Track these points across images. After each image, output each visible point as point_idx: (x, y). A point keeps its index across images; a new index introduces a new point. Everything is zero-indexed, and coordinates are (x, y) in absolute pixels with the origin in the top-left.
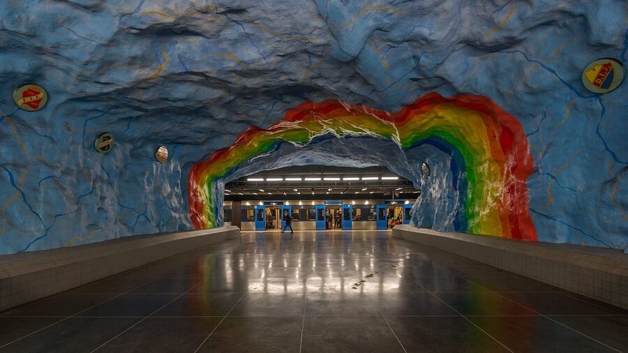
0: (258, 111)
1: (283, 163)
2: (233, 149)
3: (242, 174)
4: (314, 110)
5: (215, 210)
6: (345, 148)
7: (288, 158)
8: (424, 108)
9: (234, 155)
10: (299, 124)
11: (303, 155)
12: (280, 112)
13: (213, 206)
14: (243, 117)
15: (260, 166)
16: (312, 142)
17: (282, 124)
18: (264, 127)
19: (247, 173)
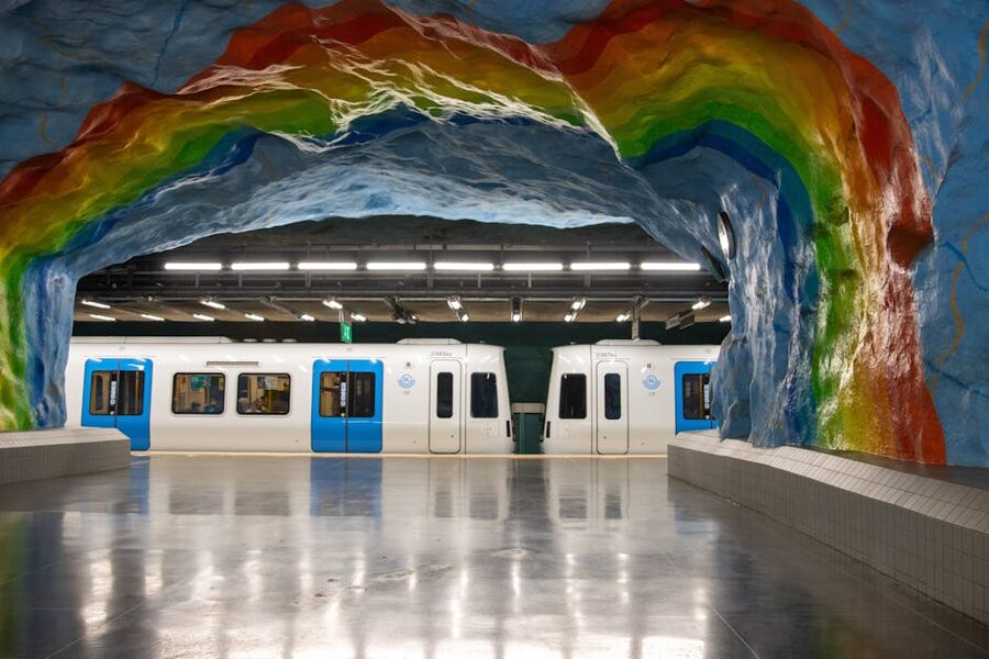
0: (130, 35)
1: (281, 208)
2: (79, 159)
3: (136, 245)
4: (322, 34)
5: (29, 370)
6: (469, 156)
7: (297, 192)
8: (648, 31)
9: (86, 179)
10: (287, 76)
11: (351, 181)
12: (205, 38)
13: (25, 354)
14: (87, 55)
15: (195, 218)
16: (352, 138)
17: (223, 76)
18: (162, 85)
19: (153, 241)
